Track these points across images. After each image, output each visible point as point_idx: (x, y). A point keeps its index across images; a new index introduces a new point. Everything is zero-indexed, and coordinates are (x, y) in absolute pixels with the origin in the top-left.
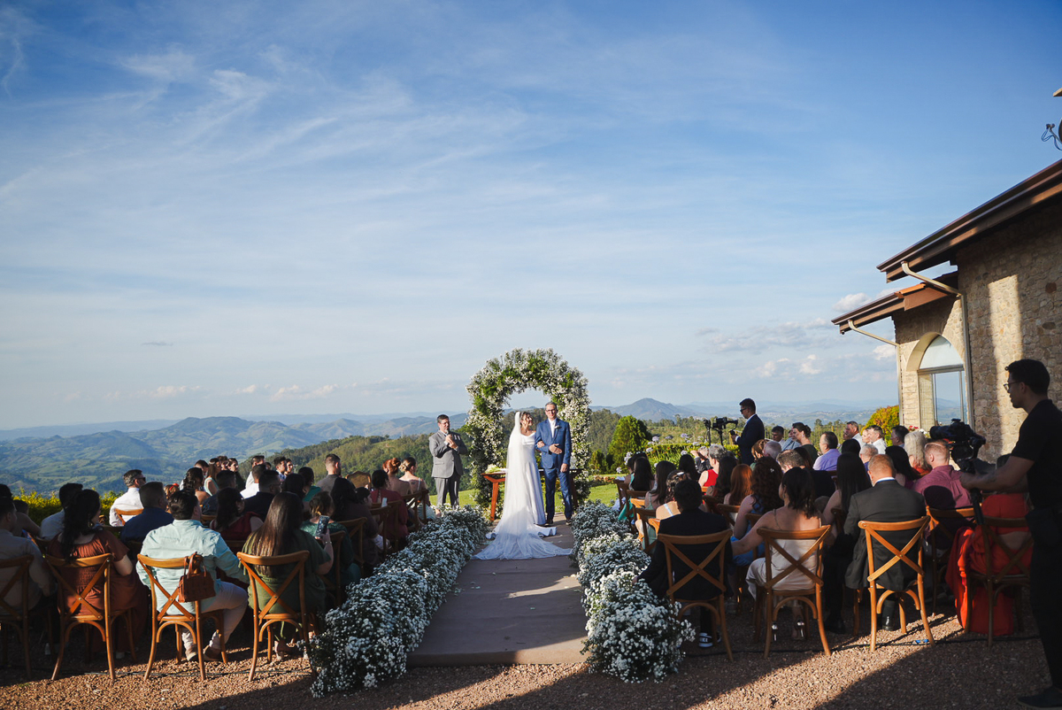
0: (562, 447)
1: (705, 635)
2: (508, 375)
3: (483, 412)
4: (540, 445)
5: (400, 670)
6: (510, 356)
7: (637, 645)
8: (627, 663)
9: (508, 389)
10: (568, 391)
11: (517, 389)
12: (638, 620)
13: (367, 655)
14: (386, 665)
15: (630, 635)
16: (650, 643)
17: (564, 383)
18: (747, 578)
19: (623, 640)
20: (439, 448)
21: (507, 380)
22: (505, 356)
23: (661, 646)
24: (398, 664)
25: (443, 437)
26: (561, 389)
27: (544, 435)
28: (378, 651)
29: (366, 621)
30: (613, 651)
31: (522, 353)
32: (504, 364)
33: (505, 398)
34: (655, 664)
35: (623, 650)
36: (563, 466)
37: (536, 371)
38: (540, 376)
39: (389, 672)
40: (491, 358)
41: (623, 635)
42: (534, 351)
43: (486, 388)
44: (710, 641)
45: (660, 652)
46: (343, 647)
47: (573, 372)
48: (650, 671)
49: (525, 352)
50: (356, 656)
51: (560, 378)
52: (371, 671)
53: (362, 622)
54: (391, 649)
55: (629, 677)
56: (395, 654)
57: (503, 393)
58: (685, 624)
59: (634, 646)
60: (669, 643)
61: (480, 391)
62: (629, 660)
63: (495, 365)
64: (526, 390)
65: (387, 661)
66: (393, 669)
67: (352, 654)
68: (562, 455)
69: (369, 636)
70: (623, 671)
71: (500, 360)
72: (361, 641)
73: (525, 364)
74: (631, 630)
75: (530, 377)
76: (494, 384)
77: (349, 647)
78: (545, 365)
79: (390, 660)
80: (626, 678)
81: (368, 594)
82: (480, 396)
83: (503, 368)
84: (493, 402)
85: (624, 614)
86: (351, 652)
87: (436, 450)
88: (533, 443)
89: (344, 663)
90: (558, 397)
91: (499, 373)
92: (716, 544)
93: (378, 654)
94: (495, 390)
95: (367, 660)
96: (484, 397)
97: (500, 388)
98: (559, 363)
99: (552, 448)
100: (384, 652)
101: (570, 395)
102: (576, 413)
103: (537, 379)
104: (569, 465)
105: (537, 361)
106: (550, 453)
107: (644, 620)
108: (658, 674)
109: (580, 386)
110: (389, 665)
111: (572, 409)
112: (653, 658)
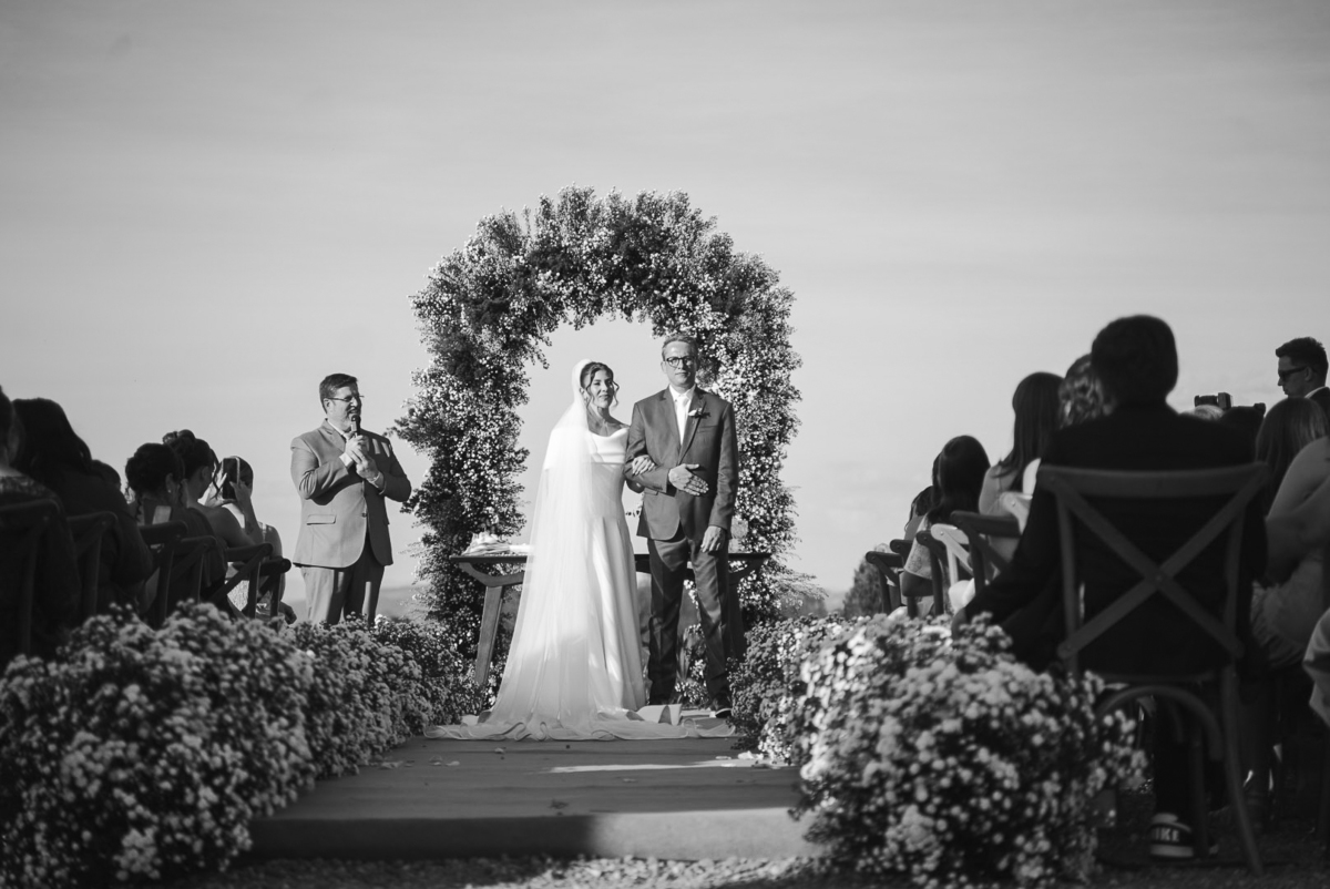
0: (708, 472)
1: (1170, 818)
2: (544, 267)
3: (462, 376)
4: (640, 464)
5: (230, 842)
6: (555, 209)
7: (966, 774)
8: (935, 830)
9: (542, 314)
10: (730, 325)
11: (571, 313)
12: (973, 697)
13: (128, 787)
14: (188, 822)
15: (947, 745)
16: (1006, 771)
17: (719, 300)
18: (1309, 656)
19: (924, 757)
20: (321, 473)
21: (542, 280)
22: (537, 209)
23: (1041, 794)
24: (228, 827)
25: (337, 442)
26: (708, 319)
27: (653, 441)
28: (166, 776)
29: (132, 691)
30: (890, 796)
31: (592, 202)
32: (531, 232)
33: (532, 340)
34: (1020, 840)
35: (922, 795)
36: (710, 536)
37: (633, 257)
38: (645, 272)
39: (198, 846)
40: (495, 212)
41: (924, 739)
42: (629, 198)
43: (476, 302)
44: (1184, 840)
45: (1036, 807)
46: (58, 757)
47: (749, 269)
48: (1003, 864)
49: (600, 199)
50: (94, 788)
51: (707, 283)
52: (141, 824)
53: (120, 696)
54: (209, 774)
55: (940, 873)
56: (218, 790)
57: (528, 324)
58: (1117, 723)
59: (956, 779)
60: (1064, 783)
61: (455, 313)
62: (942, 825)
63: (504, 234)
64: (598, 319)
65: (193, 809)
66: (208, 839)
67: (82, 782)
68: (709, 498)
69: (137, 739)
70: (919, 856)
71: (521, 223)
72: (114, 747)
73: (602, 236)
74: (950, 725)
75: (615, 275)
76: (499, 292)
77: (74, 758)
78: (662, 242)
79: (202, 804)
80: (931, 875)
81: (135, 638)
82: (456, 328)
83: (530, 246)
84: (496, 347)
85: (932, 678)
86: (78, 773)
87: (313, 478)
88: (620, 459)
89: (51, 816)
90: (699, 342)
91: (518, 259)
92: (1220, 501)
93: (166, 785)
94: (504, 308)
95: (129, 799)
96: (469, 331)
97: (519, 305)
98: (707, 237)
99: (679, 475)
100: (184, 780)
101: (736, 337)
102: (752, 394)
103: (635, 281)
104: (726, 535)
105: (637, 226)
106: (671, 490)
107: (990, 698)
108: (1030, 871)
109: (768, 313)
110: (198, 825)
111: (739, 380)
112: (1018, 822)
